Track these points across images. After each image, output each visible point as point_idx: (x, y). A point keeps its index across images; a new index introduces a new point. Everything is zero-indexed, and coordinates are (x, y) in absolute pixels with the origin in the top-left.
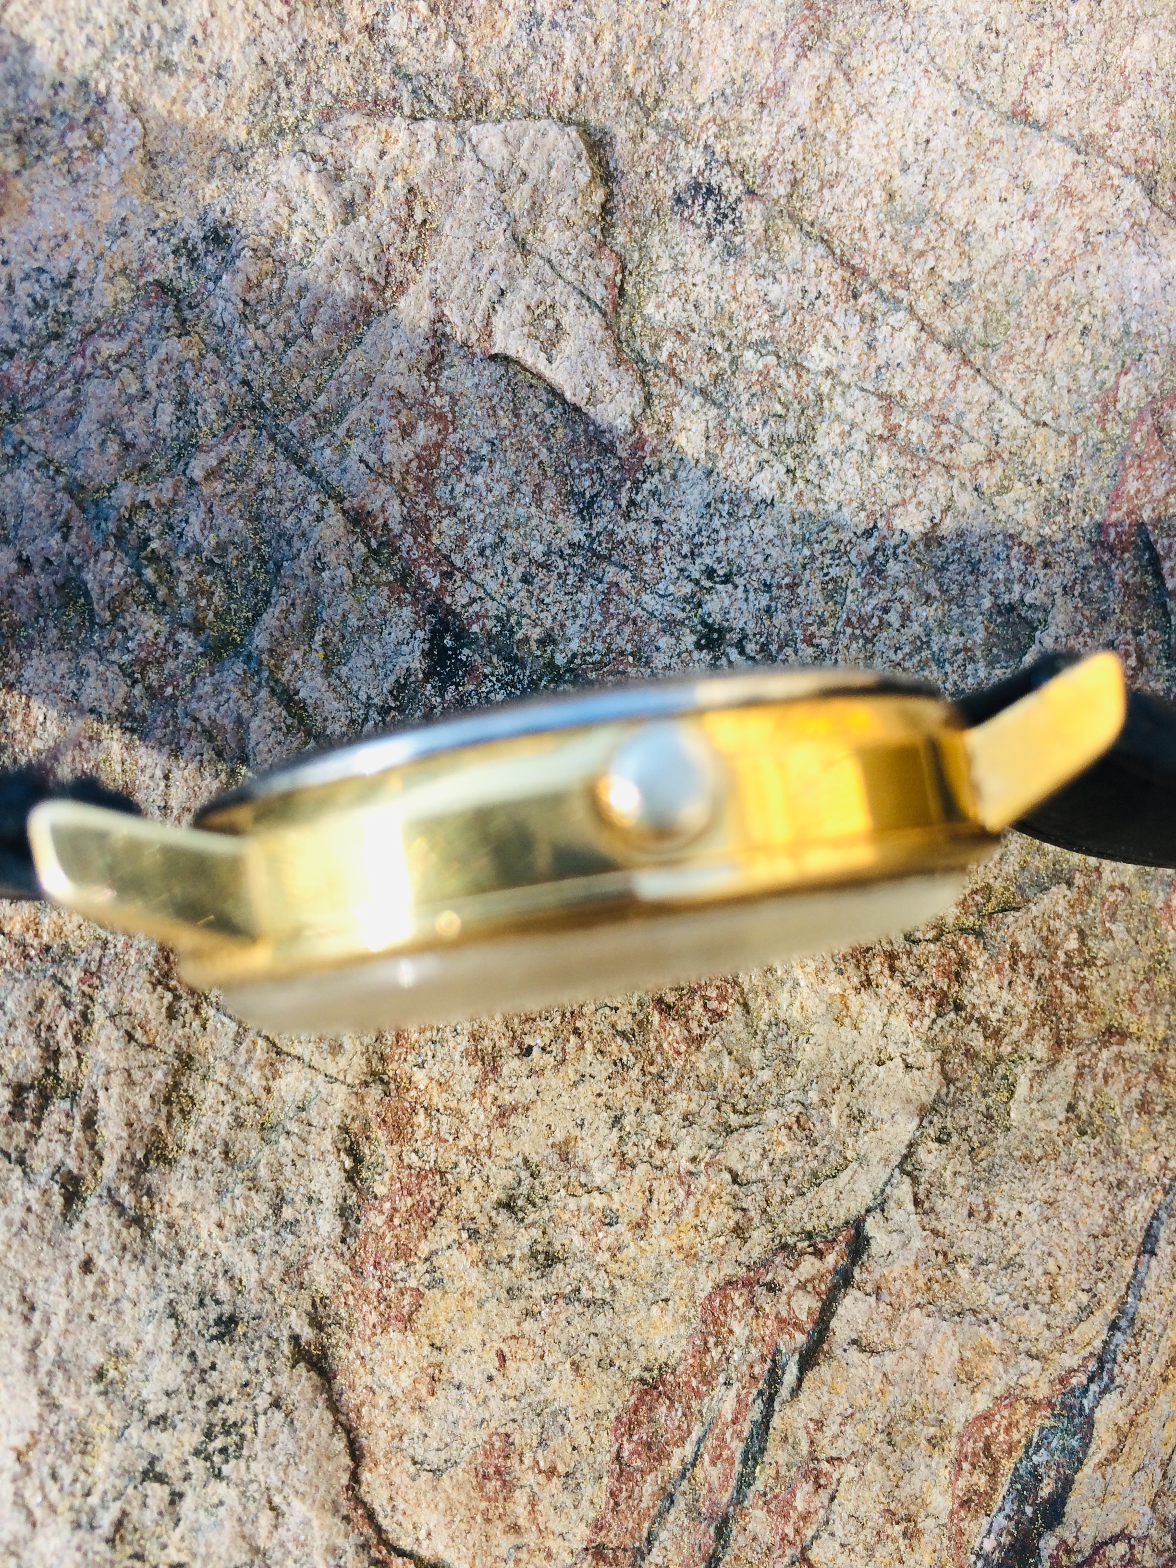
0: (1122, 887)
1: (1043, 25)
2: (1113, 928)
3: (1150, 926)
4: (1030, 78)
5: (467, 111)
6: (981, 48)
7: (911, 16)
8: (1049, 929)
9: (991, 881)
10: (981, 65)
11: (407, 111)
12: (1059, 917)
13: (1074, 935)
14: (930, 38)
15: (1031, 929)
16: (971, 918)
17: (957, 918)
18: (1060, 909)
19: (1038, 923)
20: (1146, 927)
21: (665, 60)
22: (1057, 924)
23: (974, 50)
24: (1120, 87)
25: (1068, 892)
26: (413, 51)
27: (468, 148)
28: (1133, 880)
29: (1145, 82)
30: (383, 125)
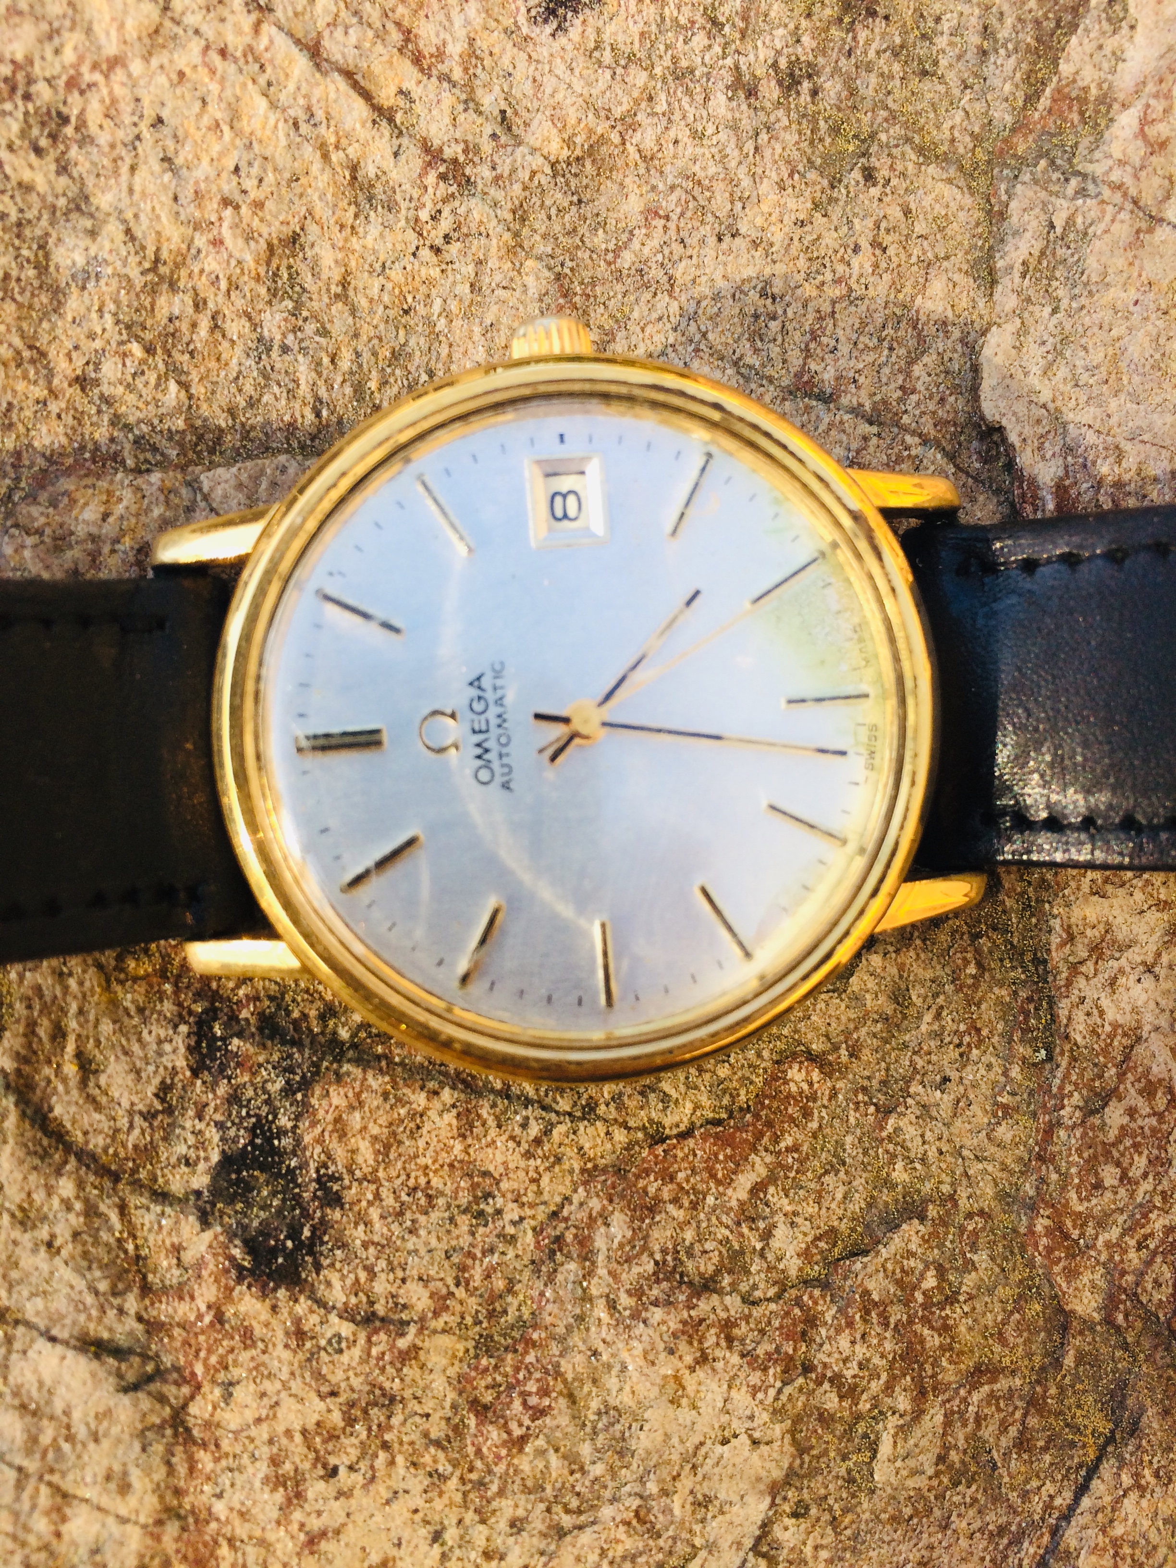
0: (981, 1213)
1: (823, 283)
2: (975, 1258)
3: (1016, 1251)
4: (812, 345)
5: (199, 454)
6: (756, 316)
7: (677, 290)
8: (903, 1270)
9: (836, 1223)
10: (756, 336)
11: (130, 463)
12: (913, 1255)
13: (932, 1272)
14: (700, 312)
15: (881, 1274)
16: (816, 1267)
17: (801, 1270)
18: (913, 1247)
19: (889, 1266)
20: (1012, 1253)
21: (413, 370)
22: (912, 1263)
23: (749, 320)
24: (912, 343)
25: (921, 1228)
26: (131, 398)
27: (199, 497)
28: (993, 1205)
29: (941, 334)
30: (103, 484)
